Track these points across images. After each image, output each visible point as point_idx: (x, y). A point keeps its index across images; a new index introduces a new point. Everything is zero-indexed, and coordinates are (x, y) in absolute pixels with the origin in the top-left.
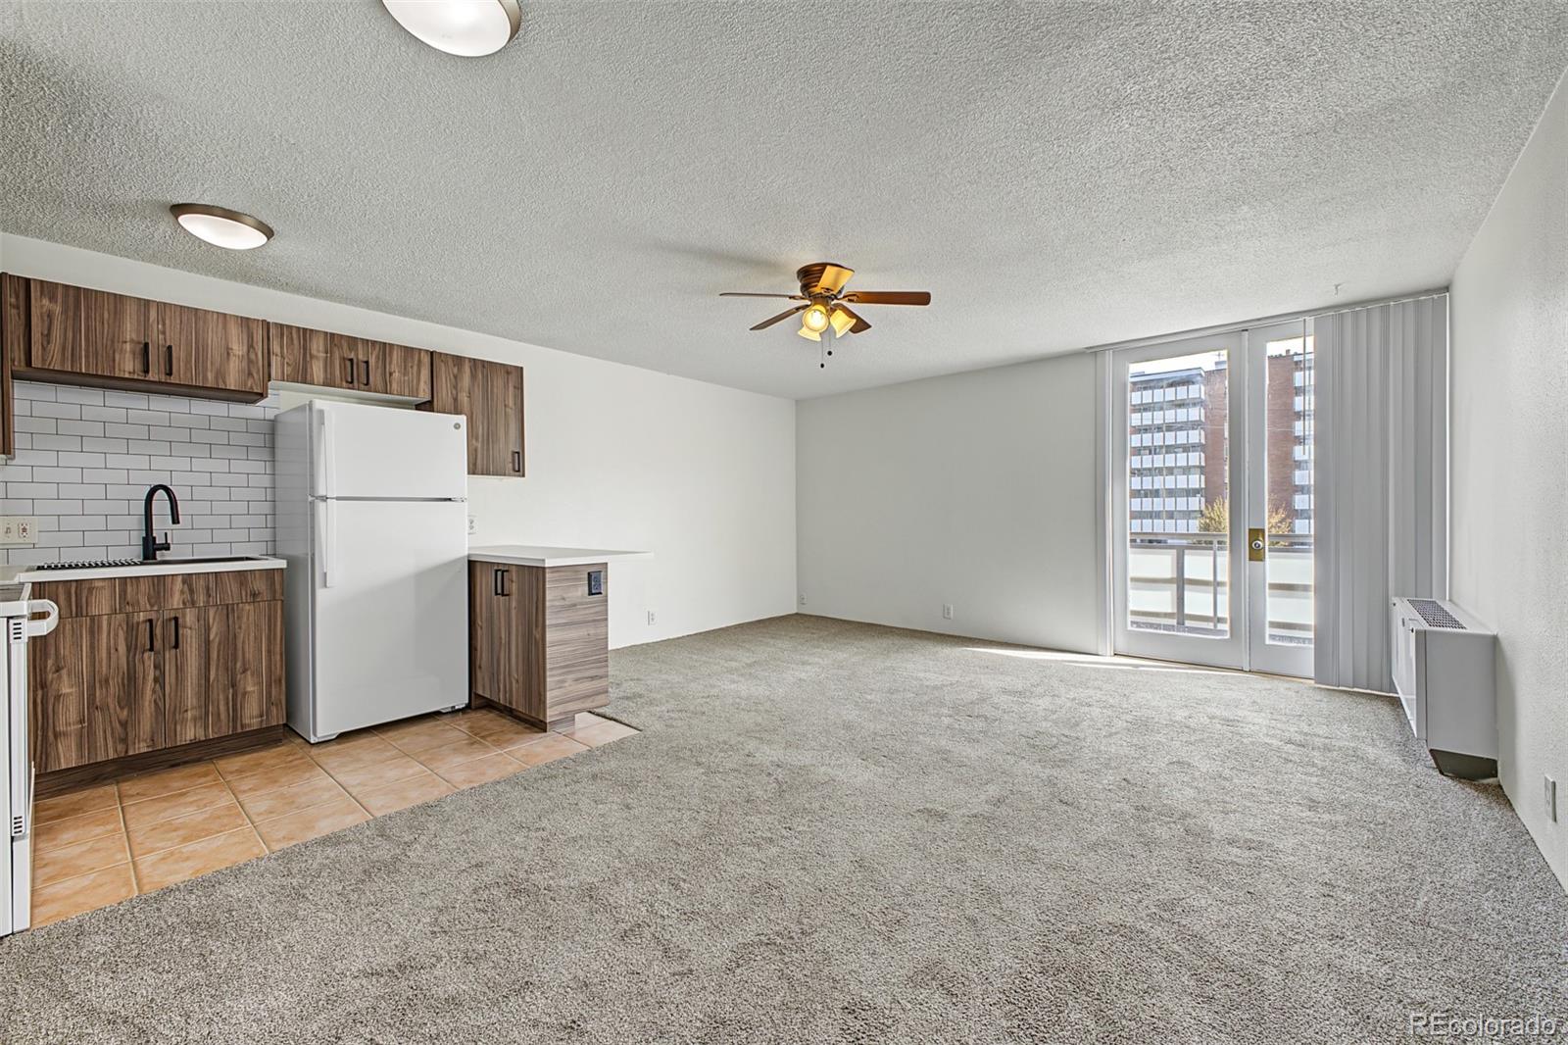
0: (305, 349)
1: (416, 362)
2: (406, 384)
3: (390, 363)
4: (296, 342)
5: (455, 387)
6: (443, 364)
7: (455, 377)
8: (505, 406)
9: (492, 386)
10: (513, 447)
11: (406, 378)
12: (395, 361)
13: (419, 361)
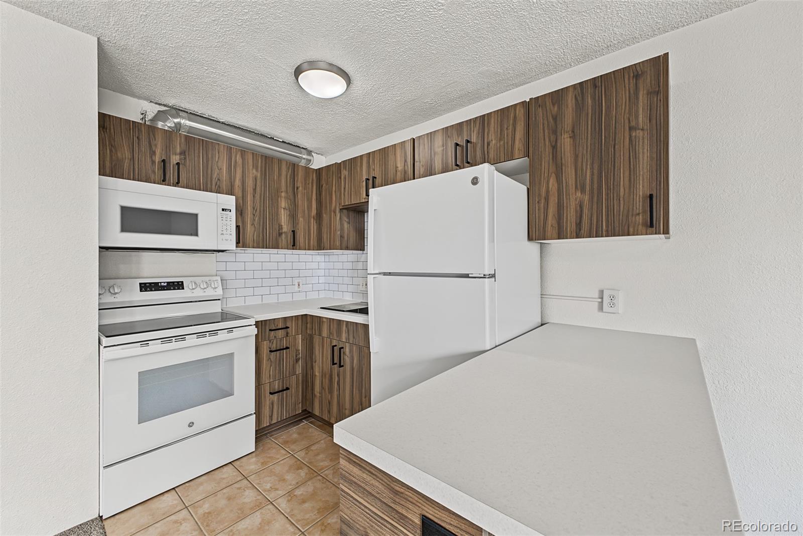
0: (431, 149)
1: (511, 122)
2: (502, 149)
3: (488, 135)
4: (426, 146)
5: (555, 132)
6: (540, 110)
7: (555, 119)
8: (631, 129)
9: (608, 108)
10: (642, 189)
11: (502, 143)
12: (492, 129)
13: (515, 117)
